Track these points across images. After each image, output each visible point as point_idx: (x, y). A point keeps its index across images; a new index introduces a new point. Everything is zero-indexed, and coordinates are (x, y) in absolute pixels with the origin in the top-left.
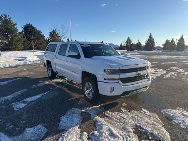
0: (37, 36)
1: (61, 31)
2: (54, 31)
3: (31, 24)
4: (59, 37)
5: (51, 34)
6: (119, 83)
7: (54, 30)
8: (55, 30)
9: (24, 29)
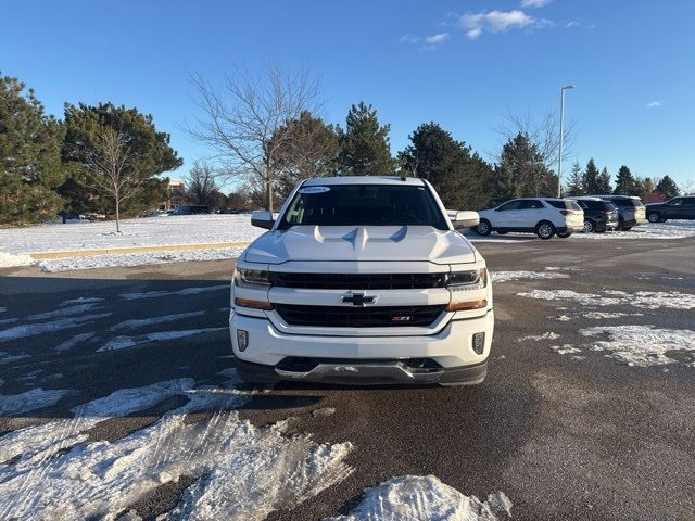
0: (448, 160)
1: (543, 136)
2: (520, 140)
3: (435, 123)
4: (539, 158)
5: (507, 149)
6: (268, 319)
7: (519, 136)
8: (523, 135)
9: (414, 141)
